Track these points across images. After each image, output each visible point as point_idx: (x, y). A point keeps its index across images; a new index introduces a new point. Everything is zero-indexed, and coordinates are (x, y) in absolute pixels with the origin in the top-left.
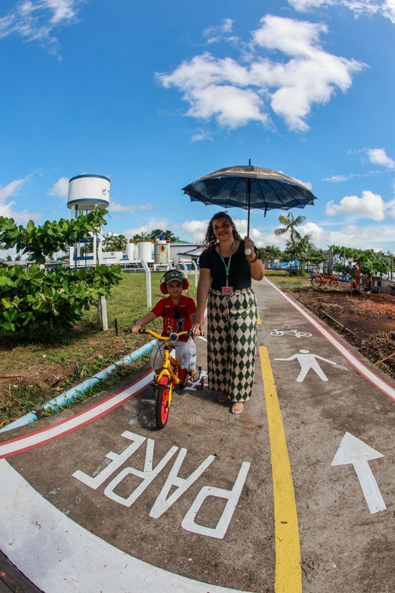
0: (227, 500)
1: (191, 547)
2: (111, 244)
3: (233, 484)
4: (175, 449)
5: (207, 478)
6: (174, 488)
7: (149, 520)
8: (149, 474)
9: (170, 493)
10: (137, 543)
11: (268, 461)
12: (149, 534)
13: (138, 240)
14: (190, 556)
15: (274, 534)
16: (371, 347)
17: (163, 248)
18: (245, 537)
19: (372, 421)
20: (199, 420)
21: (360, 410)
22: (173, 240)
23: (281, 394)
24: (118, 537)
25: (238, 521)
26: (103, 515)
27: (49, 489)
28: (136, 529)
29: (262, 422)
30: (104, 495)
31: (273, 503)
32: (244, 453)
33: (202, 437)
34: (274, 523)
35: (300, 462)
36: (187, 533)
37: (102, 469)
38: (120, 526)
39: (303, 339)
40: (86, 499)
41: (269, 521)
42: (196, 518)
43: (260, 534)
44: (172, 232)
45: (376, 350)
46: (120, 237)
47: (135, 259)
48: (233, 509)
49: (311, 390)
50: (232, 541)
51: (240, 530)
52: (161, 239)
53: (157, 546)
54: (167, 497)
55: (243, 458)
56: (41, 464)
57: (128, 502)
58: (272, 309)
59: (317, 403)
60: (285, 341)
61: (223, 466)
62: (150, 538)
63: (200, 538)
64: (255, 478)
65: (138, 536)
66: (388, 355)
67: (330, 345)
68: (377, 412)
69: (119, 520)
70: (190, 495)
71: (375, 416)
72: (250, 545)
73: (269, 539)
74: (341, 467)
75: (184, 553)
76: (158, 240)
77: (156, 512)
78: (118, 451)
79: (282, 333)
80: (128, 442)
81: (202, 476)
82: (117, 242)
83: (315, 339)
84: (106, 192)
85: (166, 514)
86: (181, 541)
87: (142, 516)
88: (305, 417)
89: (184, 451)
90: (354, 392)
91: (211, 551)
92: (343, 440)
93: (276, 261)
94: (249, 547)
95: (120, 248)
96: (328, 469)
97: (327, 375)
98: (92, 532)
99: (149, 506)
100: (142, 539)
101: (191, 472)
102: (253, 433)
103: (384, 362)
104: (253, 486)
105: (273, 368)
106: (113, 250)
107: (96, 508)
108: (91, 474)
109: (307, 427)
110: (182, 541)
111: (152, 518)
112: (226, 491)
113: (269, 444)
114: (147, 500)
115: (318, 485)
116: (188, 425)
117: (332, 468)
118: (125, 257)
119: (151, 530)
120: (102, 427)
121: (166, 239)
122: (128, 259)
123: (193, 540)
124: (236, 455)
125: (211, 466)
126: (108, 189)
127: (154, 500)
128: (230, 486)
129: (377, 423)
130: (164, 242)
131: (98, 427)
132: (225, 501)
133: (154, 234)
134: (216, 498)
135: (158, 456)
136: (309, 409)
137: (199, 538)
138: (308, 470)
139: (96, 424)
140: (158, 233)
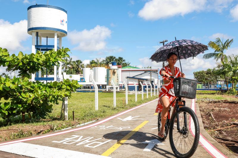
2: (69, 68)
13: (93, 65)
17: (114, 73)
22: (125, 65)
44: (124, 59)
46: (77, 61)
47: (90, 81)
52: (113, 64)
76: (110, 65)
82: (75, 66)
95: (77, 72)
106: (71, 73)
118: (82, 80)
121: (119, 64)
122: (84, 81)
130: (115, 67)
133: (108, 60)
140: (111, 59)
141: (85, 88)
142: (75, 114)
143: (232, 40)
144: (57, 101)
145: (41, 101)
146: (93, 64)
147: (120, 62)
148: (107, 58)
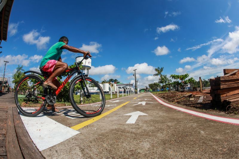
17: (112, 85)
22: (118, 83)
29: (110, 109)
67: (156, 100)
76: (111, 82)
84: (90, 63)
97: (146, 104)
121: (115, 82)
126: (91, 62)
130: (113, 83)
133: (110, 81)
140: (111, 80)
147: (116, 81)
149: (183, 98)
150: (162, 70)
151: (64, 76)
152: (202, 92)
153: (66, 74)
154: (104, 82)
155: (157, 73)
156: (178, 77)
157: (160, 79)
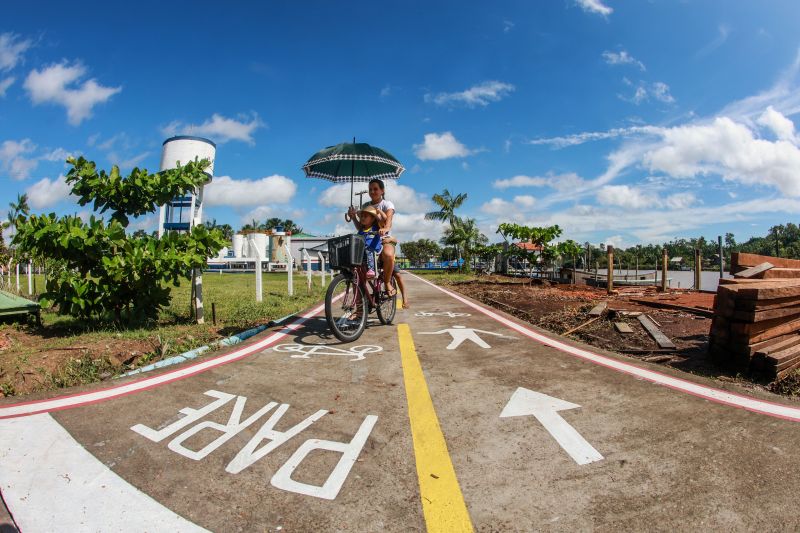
0: (342, 454)
1: (283, 511)
3: (352, 436)
4: (273, 404)
5: (315, 430)
6: (266, 441)
7: (223, 475)
8: (233, 428)
9: (259, 446)
10: (201, 504)
11: (405, 414)
12: (220, 492)
14: (280, 522)
15: (419, 494)
16: (553, 322)
17: (281, 242)
18: (371, 498)
19: (556, 377)
20: (310, 380)
21: (538, 369)
22: (296, 232)
23: (423, 358)
24: (174, 495)
25: (358, 477)
26: (159, 469)
27: (94, 442)
28: (202, 485)
29: (397, 381)
30: (167, 448)
31: (413, 456)
32: (369, 407)
33: (311, 395)
34: (417, 479)
35: (451, 415)
36: (277, 492)
37: (171, 423)
38: (180, 482)
39: (457, 318)
40: (142, 452)
41: (409, 477)
42: (293, 473)
43: (395, 493)
44: (294, 223)
45: (560, 323)
46: (224, 226)
47: (244, 256)
48: (351, 464)
49: (465, 355)
50: (349, 502)
51: (362, 488)
52: (278, 230)
53: (230, 507)
54: (255, 451)
55: (368, 412)
56: (92, 418)
57: (198, 456)
58: (419, 298)
59: (475, 365)
60: (435, 319)
61: (338, 419)
62: (222, 498)
63: (298, 499)
64: (385, 431)
65: (204, 494)
66: (577, 326)
67: (496, 322)
68: (563, 369)
69: (182, 475)
70: (289, 448)
71: (562, 373)
72: (380, 509)
73: (411, 501)
74: (516, 419)
75: (271, 519)
76: (274, 231)
77: (235, 467)
78: (197, 407)
79: (431, 314)
80: (212, 399)
81: (308, 429)
83: (475, 318)
85: (250, 469)
86: (267, 502)
87: (215, 470)
88: (457, 376)
89: (285, 407)
90: (527, 355)
91: (315, 517)
92: (515, 393)
93: (432, 260)
94: (378, 512)
96: (496, 420)
97: (489, 343)
98: (139, 488)
99: (227, 460)
100: (209, 499)
101: (292, 426)
102: (385, 390)
103: (572, 333)
104: (381, 438)
105: (414, 339)
107: (152, 460)
108: (155, 427)
109: (460, 385)
110: (269, 501)
111: (228, 473)
112: (341, 444)
113: (406, 399)
114: (227, 454)
115: (482, 436)
116: (294, 385)
117: (503, 420)
118: (231, 254)
119: (224, 487)
120: (180, 387)
121: (285, 231)
122: (234, 257)
123: (286, 501)
124: (358, 409)
125: (321, 420)
127: (235, 454)
128: (347, 438)
129: (565, 379)
130: (283, 233)
131: (175, 387)
132: (339, 454)
133: (271, 225)
134: (326, 451)
135: (248, 411)
136: (464, 370)
137: (295, 499)
138: (465, 421)
139: (173, 384)
140: (274, 224)
141: (234, 266)
142: (217, 310)
143: (465, 195)
144: (176, 278)
145: (136, 275)
146: (247, 230)
148: (269, 221)
149: (591, 321)
150: (459, 201)
151: (136, 216)
152: (612, 293)
153: (147, 205)
154: (248, 226)
155: (438, 208)
156: (525, 233)
157: (447, 232)
